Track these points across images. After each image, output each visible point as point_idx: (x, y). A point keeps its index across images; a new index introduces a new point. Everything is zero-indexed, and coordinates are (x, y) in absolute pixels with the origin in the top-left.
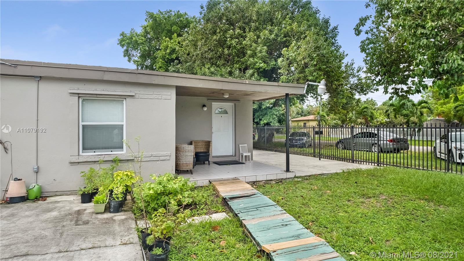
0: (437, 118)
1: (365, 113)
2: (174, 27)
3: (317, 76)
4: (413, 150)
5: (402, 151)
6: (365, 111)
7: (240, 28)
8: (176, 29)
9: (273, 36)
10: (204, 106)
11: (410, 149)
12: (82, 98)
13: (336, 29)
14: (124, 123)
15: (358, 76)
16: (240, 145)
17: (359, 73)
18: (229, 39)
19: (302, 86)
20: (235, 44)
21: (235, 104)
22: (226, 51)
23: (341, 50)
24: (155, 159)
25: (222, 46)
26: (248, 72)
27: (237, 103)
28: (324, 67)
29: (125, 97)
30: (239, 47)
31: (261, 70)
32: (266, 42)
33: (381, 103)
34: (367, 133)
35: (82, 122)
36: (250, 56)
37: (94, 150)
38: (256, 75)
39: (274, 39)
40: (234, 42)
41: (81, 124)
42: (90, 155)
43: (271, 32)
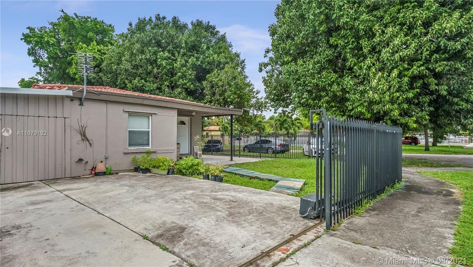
0: (305, 131)
1: (259, 126)
2: (90, 33)
3: (233, 98)
4: (292, 152)
5: (286, 152)
6: (259, 124)
7: (169, 51)
8: (92, 35)
9: (199, 63)
11: (290, 151)
13: (244, 62)
14: (150, 130)
15: (256, 97)
16: (194, 147)
17: (257, 95)
18: (159, 60)
19: (240, 110)
20: (165, 65)
21: (191, 119)
22: (155, 70)
23: (248, 80)
24: (167, 151)
25: (151, 64)
26: (177, 90)
27: (192, 118)
28: (239, 92)
29: (151, 114)
30: (168, 67)
31: (189, 90)
32: (194, 67)
33: (268, 118)
34: (265, 140)
36: (180, 78)
37: (134, 146)
38: (184, 93)
39: (199, 65)
40: (164, 63)
41: (128, 130)
42: (133, 149)
43: (198, 59)
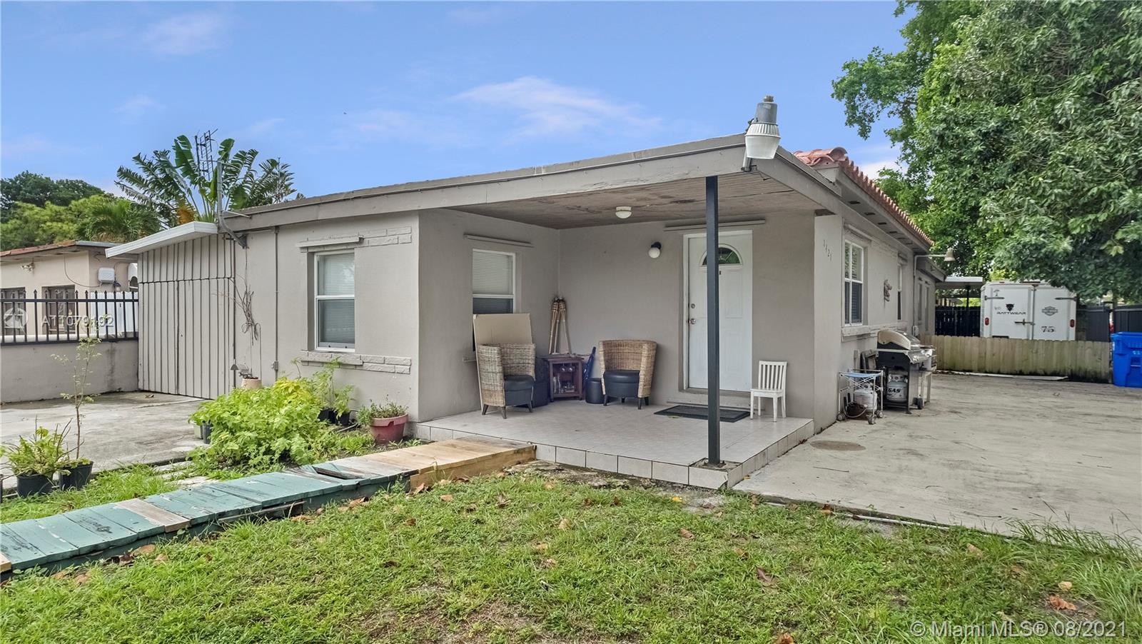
10: (657, 245)
12: (317, 254)
16: (761, 362)
21: (754, 233)
24: (389, 368)
27: (758, 227)
29: (353, 246)
35: (318, 295)
41: (317, 297)
42: (322, 351)
